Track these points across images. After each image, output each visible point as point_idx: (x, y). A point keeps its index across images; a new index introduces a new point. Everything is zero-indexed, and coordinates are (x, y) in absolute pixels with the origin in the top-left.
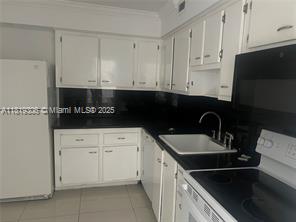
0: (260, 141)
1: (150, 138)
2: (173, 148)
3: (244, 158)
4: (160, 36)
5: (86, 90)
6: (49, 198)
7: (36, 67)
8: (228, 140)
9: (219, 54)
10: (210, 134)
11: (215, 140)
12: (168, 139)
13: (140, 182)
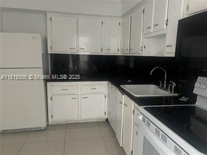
0: (197, 85)
1: (114, 88)
2: (131, 93)
3: (184, 99)
4: (120, 15)
5: (68, 55)
6: (45, 130)
7: (34, 38)
8: (171, 88)
9: (165, 22)
10: (157, 84)
11: (162, 88)
12: (127, 87)
13: (107, 120)
